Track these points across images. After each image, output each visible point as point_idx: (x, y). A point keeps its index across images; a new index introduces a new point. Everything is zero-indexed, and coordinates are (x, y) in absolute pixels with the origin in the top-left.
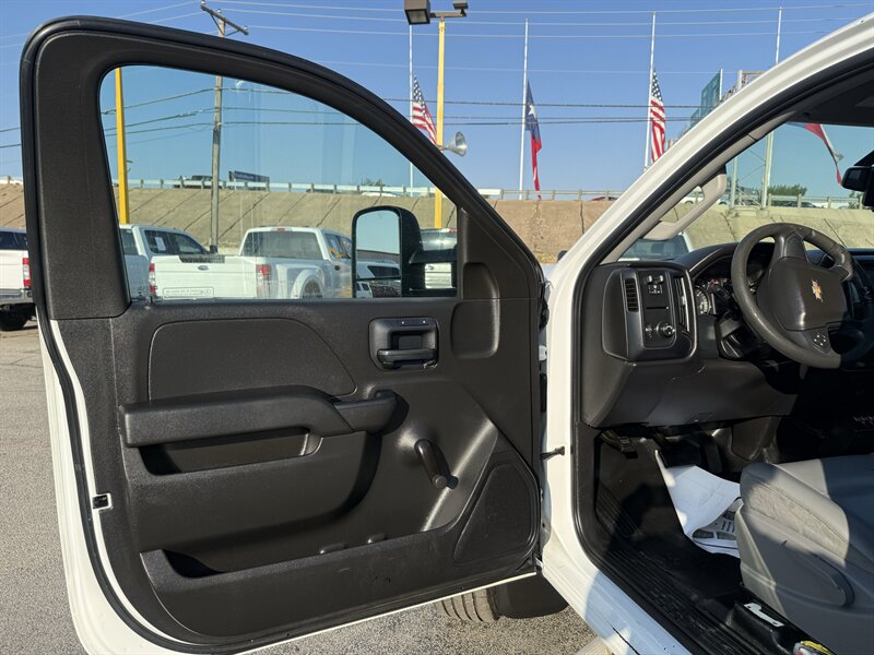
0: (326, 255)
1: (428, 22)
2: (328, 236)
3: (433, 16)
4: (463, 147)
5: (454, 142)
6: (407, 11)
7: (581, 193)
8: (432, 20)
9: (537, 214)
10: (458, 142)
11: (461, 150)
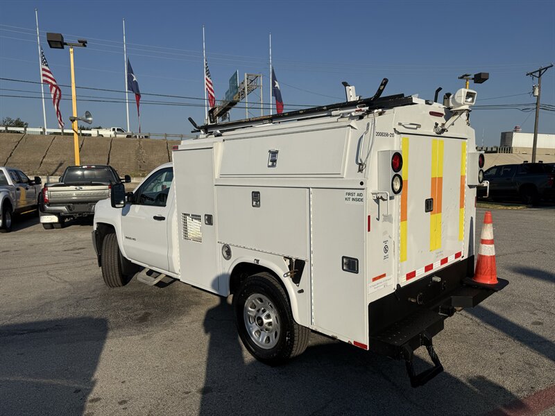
0: (10, 182)
1: (63, 48)
2: (10, 171)
3: (66, 44)
4: (90, 119)
5: (84, 117)
6: (48, 41)
7: (166, 135)
8: (65, 46)
9: (140, 147)
10: (87, 116)
11: (89, 120)
